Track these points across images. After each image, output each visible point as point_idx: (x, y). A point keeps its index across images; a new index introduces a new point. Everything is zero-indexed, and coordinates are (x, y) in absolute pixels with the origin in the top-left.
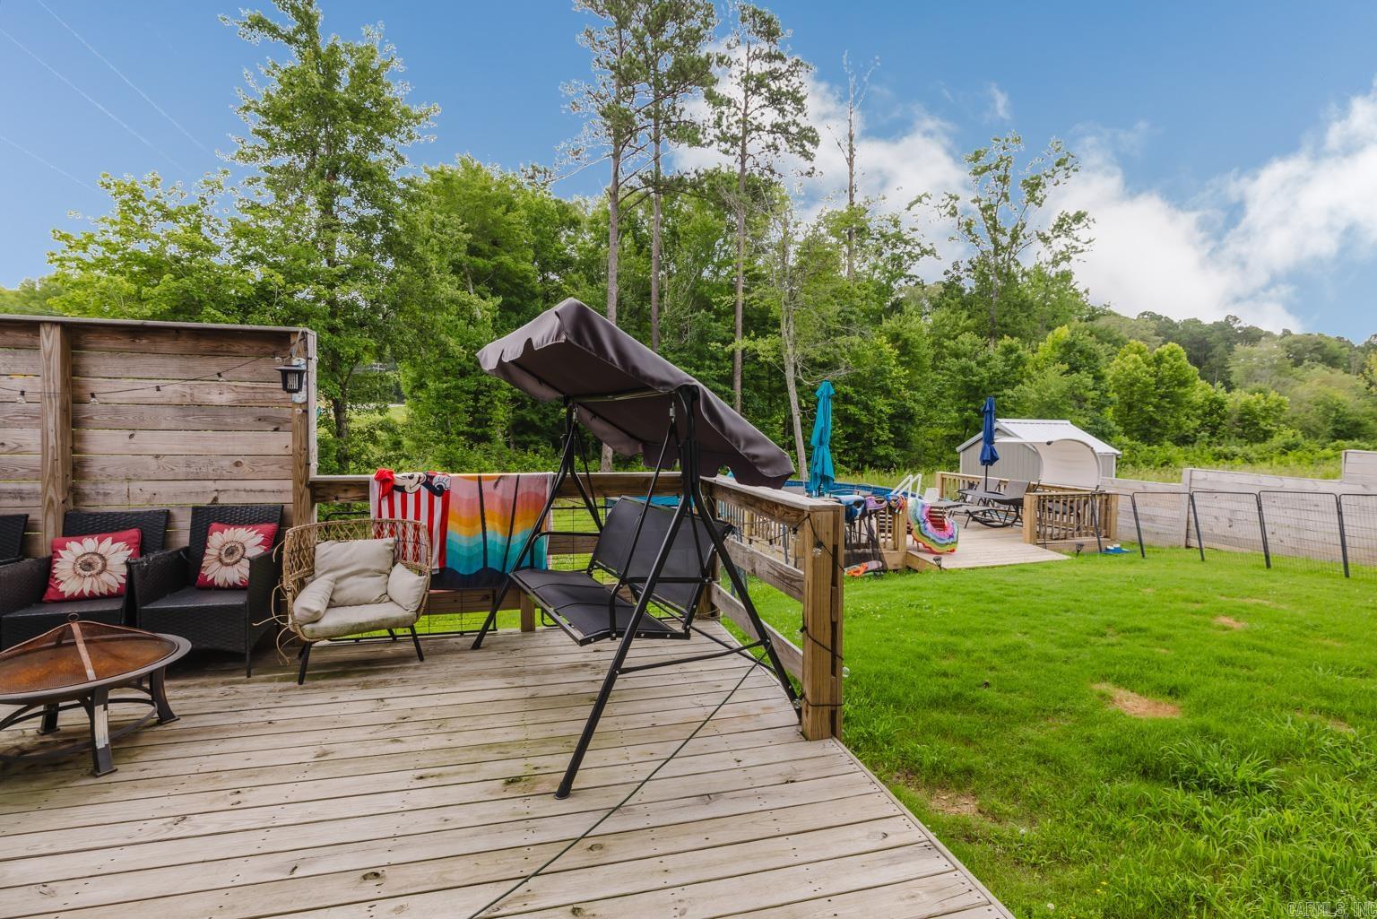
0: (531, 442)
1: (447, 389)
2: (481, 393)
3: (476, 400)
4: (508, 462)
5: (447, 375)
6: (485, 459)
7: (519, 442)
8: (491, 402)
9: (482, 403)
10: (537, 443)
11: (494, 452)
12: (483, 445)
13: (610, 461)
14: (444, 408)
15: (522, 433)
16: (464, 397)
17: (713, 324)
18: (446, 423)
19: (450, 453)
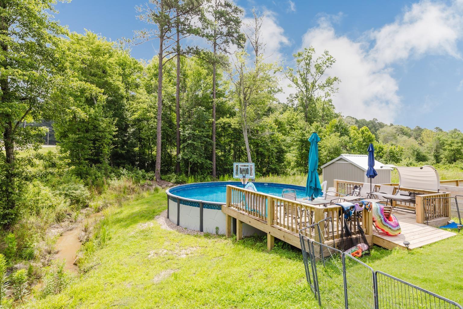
0: (121, 163)
1: (79, 138)
2: (97, 140)
3: (94, 144)
4: (110, 173)
5: (79, 131)
6: (99, 171)
7: (115, 163)
8: (102, 144)
9: (97, 145)
10: (124, 164)
11: (103, 168)
12: (98, 165)
13: (159, 172)
14: (78, 147)
15: (117, 159)
16: (88, 142)
17: (204, 113)
18: (78, 154)
19: (80, 169)
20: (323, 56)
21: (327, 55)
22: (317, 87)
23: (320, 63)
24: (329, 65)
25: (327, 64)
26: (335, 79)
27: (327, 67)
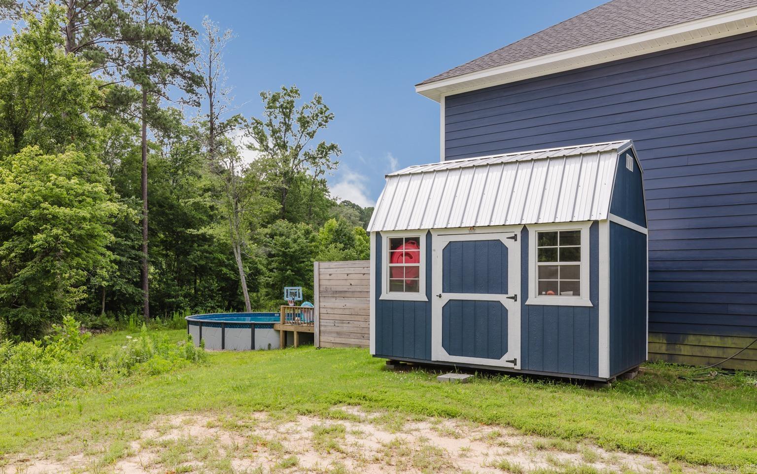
20: (312, 105)
21: (319, 103)
22: (302, 158)
23: (308, 117)
24: (323, 123)
25: (320, 120)
26: (333, 147)
27: (320, 125)
